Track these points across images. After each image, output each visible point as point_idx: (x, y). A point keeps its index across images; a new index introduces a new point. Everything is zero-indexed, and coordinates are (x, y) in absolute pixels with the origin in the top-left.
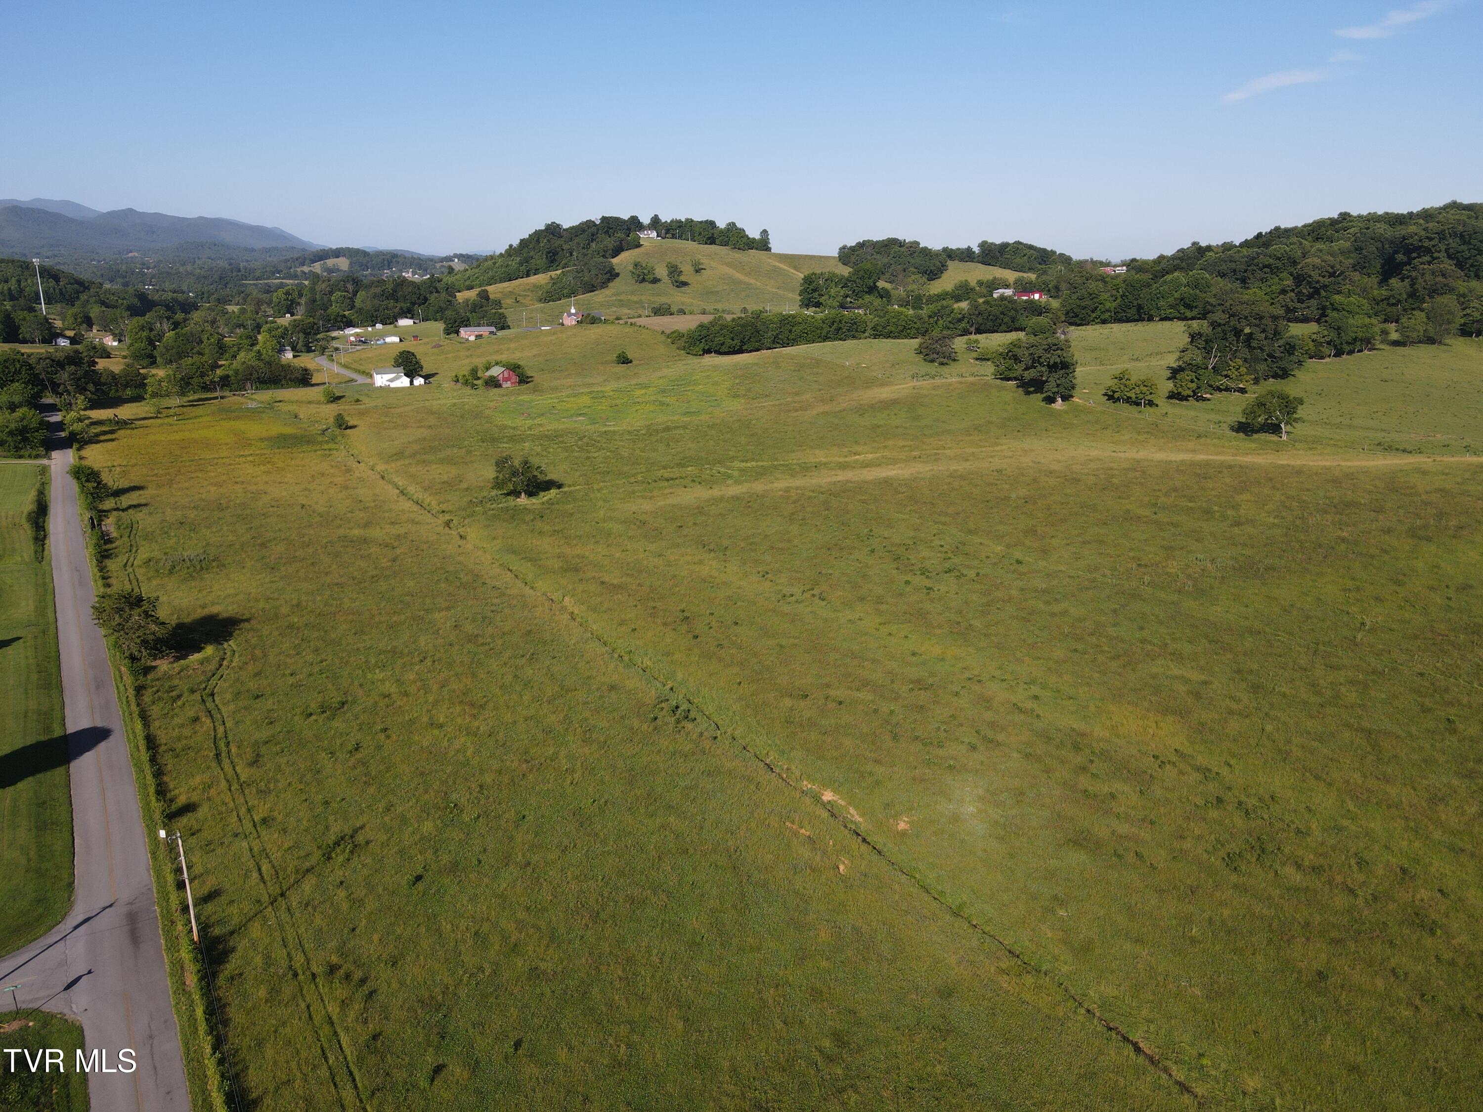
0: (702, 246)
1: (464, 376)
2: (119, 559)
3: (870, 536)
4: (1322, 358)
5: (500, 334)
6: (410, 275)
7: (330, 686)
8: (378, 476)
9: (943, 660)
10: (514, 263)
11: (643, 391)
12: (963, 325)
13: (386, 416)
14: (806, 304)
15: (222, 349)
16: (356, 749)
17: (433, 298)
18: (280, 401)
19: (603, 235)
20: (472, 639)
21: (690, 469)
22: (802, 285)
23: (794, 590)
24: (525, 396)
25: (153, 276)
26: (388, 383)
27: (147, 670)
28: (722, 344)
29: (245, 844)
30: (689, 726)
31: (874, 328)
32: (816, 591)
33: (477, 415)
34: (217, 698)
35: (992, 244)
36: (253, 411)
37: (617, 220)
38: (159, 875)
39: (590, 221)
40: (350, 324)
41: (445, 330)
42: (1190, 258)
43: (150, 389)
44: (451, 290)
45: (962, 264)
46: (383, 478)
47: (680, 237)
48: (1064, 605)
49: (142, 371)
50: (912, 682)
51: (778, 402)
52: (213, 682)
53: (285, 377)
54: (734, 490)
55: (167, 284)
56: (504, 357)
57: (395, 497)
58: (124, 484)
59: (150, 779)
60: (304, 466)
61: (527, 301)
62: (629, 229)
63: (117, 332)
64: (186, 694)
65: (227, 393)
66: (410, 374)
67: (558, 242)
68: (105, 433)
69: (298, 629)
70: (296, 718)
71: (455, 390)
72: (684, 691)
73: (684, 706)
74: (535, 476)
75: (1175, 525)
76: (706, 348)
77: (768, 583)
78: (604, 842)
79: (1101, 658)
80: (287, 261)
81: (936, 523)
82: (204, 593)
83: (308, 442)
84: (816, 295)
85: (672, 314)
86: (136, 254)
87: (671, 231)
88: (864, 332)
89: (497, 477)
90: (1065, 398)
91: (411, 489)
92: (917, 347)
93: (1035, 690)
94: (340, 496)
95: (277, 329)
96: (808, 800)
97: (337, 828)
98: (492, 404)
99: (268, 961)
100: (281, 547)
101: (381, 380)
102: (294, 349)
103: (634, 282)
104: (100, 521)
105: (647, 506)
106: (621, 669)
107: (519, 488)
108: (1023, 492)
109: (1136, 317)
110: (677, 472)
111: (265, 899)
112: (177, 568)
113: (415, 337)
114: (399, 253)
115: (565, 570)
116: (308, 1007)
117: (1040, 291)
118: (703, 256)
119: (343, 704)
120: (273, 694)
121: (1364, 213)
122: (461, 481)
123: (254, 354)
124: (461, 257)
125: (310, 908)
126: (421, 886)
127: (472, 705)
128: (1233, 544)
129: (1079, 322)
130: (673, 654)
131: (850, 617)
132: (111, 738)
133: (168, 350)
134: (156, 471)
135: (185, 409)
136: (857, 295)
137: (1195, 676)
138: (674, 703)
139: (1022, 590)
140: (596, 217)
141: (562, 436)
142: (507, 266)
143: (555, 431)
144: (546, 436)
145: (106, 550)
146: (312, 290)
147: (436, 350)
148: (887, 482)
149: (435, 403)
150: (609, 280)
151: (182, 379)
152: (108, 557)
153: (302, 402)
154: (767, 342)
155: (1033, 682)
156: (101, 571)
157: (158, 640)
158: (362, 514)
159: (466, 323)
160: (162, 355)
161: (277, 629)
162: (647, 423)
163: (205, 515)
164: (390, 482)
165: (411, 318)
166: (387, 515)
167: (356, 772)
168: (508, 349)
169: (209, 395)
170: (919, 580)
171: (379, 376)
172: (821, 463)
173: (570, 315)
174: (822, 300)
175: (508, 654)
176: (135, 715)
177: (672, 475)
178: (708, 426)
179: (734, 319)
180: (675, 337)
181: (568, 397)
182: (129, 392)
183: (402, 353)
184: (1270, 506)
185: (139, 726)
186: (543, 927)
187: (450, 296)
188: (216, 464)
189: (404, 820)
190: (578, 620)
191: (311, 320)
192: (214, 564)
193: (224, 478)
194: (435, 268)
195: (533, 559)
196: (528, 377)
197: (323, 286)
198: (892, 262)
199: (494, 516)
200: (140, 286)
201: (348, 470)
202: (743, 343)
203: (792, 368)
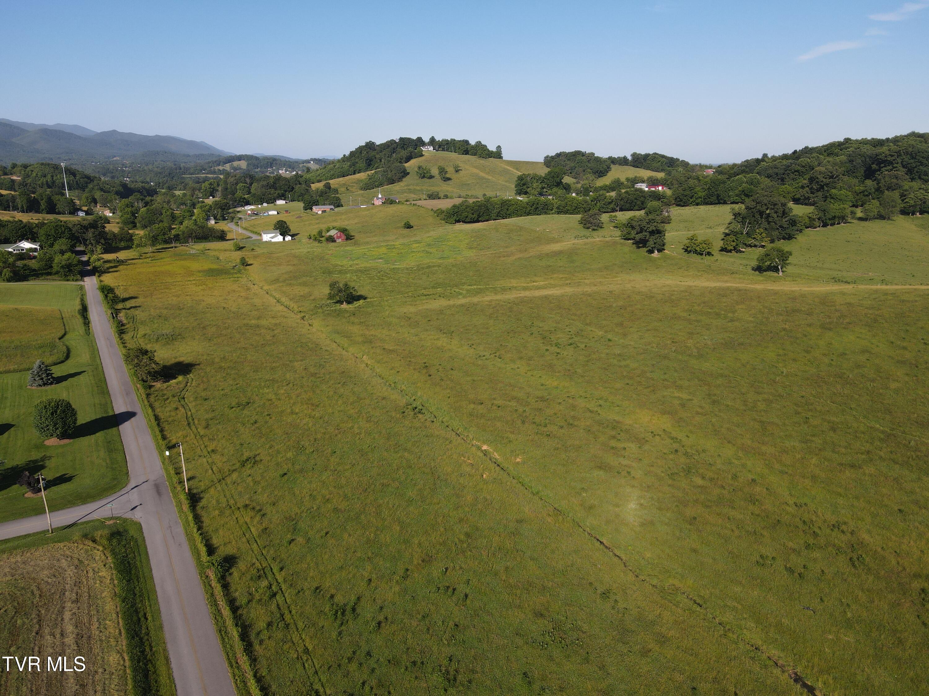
0: (460, 155)
1: (314, 235)
2: (129, 334)
3: (532, 325)
4: (815, 228)
5: (337, 210)
6: (284, 171)
7: (241, 395)
8: (265, 292)
9: (557, 388)
10: (346, 165)
11: (417, 245)
12: (612, 206)
13: (269, 258)
14: (519, 193)
15: (173, 218)
16: (255, 423)
17: (297, 187)
18: (209, 250)
19: (400, 150)
20: (314, 375)
21: (439, 289)
22: (516, 181)
23: (485, 353)
24: (349, 248)
25: (129, 172)
26: (270, 239)
27: (151, 387)
28: (467, 217)
29: (205, 460)
30: (420, 416)
31: (558, 208)
32: (497, 354)
33: (322, 259)
34: (186, 400)
35: (639, 154)
36: (194, 255)
37: (409, 139)
38: (166, 470)
39: (393, 140)
40: (248, 203)
41: (304, 207)
42: (751, 166)
43: (135, 242)
44: (308, 183)
45: (620, 167)
46: (267, 293)
47: (447, 150)
48: (628, 362)
49: (130, 231)
50: (538, 398)
51: (495, 252)
52: (183, 393)
53: (211, 236)
54: (462, 301)
55: (137, 177)
56: (337, 224)
57: (274, 304)
58: (126, 295)
59: (158, 432)
60: (224, 286)
61: (353, 189)
62: (416, 145)
63: (112, 208)
64: (171, 398)
65: (178, 245)
66: (283, 234)
67: (373, 153)
68: (112, 267)
69: (225, 369)
70: (226, 409)
71: (308, 244)
72: (421, 401)
73: (420, 407)
74: (351, 293)
75: (698, 321)
76: (457, 219)
77: (473, 350)
78: (372, 463)
79: (639, 388)
80: (209, 163)
81: (569, 319)
82: (175, 351)
83: (225, 273)
84: (525, 187)
85: (439, 198)
86: (118, 158)
87: (442, 147)
88: (552, 210)
89: (330, 293)
90: (659, 251)
91: (283, 299)
92: (579, 219)
93: (601, 402)
94: (244, 303)
95: (205, 207)
96: (474, 449)
97: (246, 454)
98: (330, 252)
99: (218, 502)
100: (214, 329)
101: (266, 237)
102: (215, 218)
103: (418, 178)
104: (117, 315)
105: (412, 309)
106: (389, 390)
107: (342, 299)
108: (621, 303)
109: (717, 201)
110: (431, 291)
111: (215, 480)
112: (160, 339)
113: (287, 211)
114: (277, 158)
115: (364, 342)
116: (237, 518)
117: (663, 185)
118: (461, 162)
119: (248, 403)
120: (213, 398)
121: (860, 138)
122: (311, 295)
123: (193, 222)
124: (316, 161)
125: (236, 484)
126: (286, 477)
127: (312, 405)
128: (726, 331)
129: (682, 204)
130: (417, 384)
131: (513, 367)
132: (137, 416)
133: (143, 219)
134: (143, 289)
135: (155, 254)
136: (550, 187)
137: (685, 396)
138: (415, 406)
139: (607, 354)
140: (396, 138)
141: (369, 271)
142: (342, 167)
143: (365, 267)
144: (360, 271)
145: (122, 330)
146: (226, 182)
147: (298, 219)
148: (546, 297)
149: (297, 251)
150: (403, 177)
151: (153, 236)
152: (123, 333)
153: (221, 250)
154: (493, 216)
155: (601, 399)
156: (121, 339)
157: (156, 372)
158: (256, 313)
159: (316, 203)
160: (140, 222)
161: (214, 369)
162: (418, 264)
163: (172, 312)
164: (271, 295)
165: (284, 200)
166: (270, 313)
167: (256, 432)
168: (341, 219)
169: (168, 246)
170: (554, 349)
171: (265, 235)
172: (513, 287)
173: (378, 198)
174: (528, 190)
175: (332, 382)
176: (148, 406)
177: (428, 293)
178: (453, 265)
179: (474, 202)
180: (439, 213)
181: (374, 248)
182: (123, 244)
183: (279, 222)
184: (753, 311)
185: (150, 410)
186: (341, 493)
187: (307, 186)
188: (175, 285)
189: (278, 452)
190: (370, 367)
191: (225, 201)
192: (179, 337)
193: (180, 292)
194: (299, 167)
195: (348, 336)
196: (351, 236)
197: (232, 179)
198: (576, 166)
199: (328, 314)
200: (121, 178)
201: (248, 289)
202: (479, 216)
203: (505, 232)
